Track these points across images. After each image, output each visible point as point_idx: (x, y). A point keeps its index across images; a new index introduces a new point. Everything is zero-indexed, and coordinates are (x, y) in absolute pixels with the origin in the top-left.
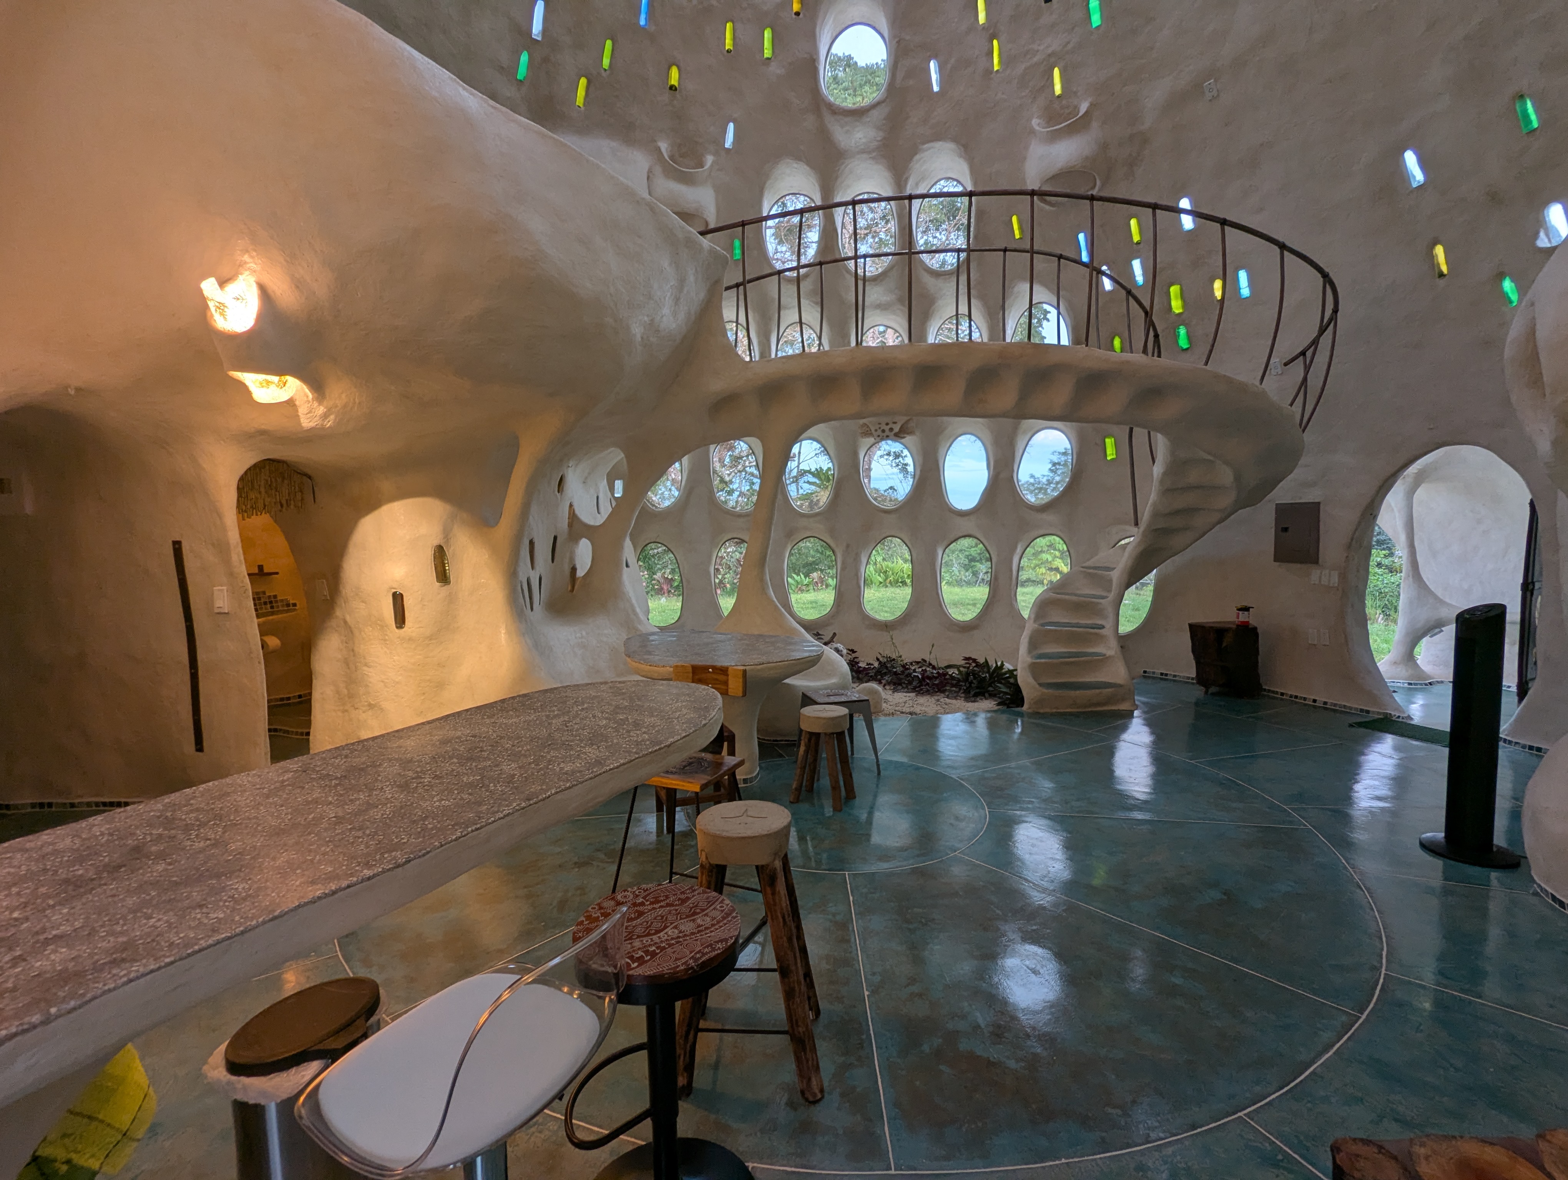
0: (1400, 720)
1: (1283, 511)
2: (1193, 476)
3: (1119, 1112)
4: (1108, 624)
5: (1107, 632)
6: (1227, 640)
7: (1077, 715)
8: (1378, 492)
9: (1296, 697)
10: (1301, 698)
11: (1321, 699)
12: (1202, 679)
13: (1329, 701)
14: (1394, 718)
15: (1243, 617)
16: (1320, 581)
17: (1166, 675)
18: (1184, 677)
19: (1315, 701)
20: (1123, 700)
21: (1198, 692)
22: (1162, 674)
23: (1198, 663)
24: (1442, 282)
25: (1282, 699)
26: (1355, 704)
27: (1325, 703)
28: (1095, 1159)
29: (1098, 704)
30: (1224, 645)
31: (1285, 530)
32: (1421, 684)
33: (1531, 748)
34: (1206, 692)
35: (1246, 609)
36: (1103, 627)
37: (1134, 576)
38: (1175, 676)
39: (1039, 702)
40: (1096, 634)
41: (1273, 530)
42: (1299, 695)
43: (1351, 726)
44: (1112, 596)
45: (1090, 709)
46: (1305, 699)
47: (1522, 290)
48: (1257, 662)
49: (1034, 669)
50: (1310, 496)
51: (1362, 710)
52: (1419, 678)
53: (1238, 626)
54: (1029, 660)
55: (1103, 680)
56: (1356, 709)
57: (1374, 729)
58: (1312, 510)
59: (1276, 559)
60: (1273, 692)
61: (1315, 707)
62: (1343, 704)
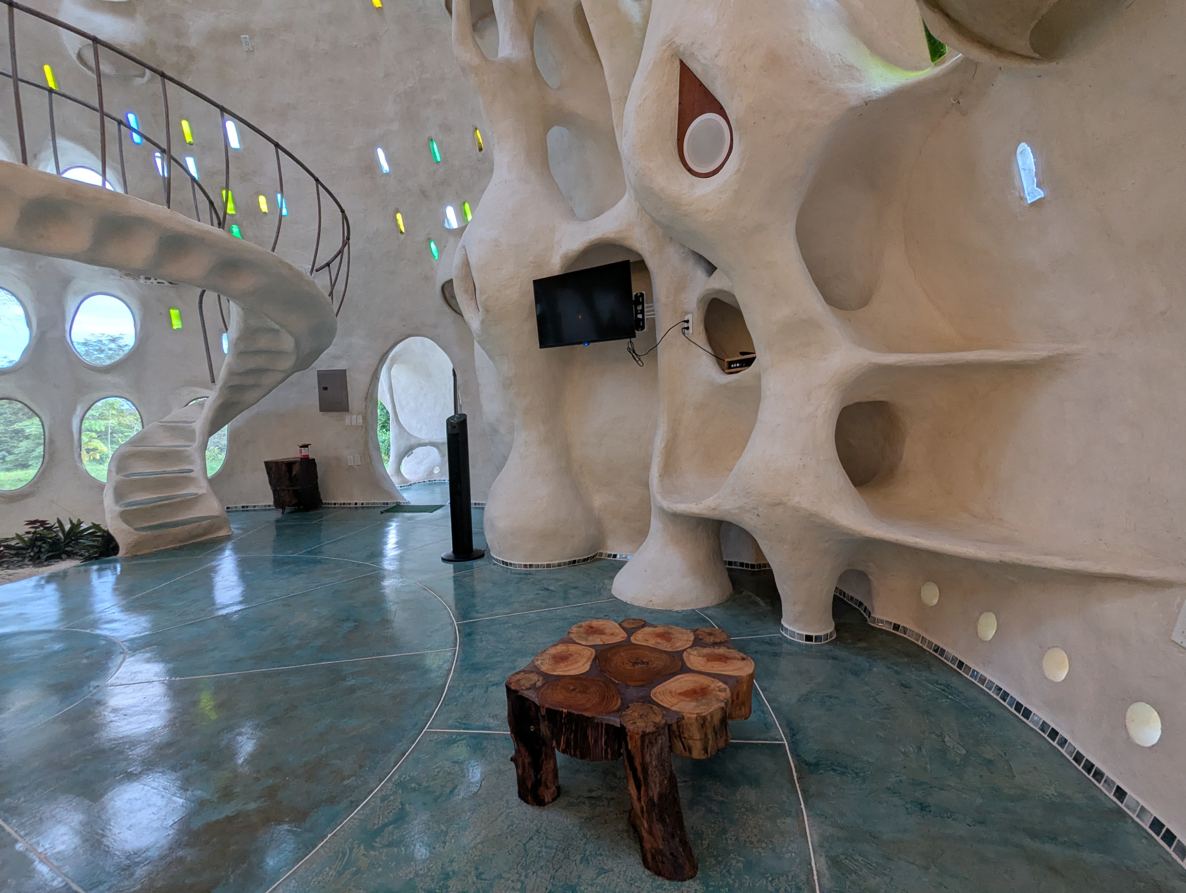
0: (405, 504)
1: (322, 376)
2: (263, 342)
3: (353, 778)
4: (197, 468)
5: (197, 473)
6: (296, 470)
7: (181, 548)
8: (379, 363)
9: (344, 504)
10: (347, 504)
11: (360, 502)
12: (279, 503)
13: (365, 502)
14: (402, 504)
15: (304, 452)
16: (351, 423)
17: (247, 507)
18: (262, 506)
19: (356, 504)
20: (220, 528)
21: (277, 514)
22: (243, 507)
23: (275, 492)
24: (402, 237)
25: (335, 508)
26: (379, 500)
27: (362, 504)
28: (352, 817)
29: (198, 536)
30: (294, 473)
31: (326, 389)
32: (406, 486)
34: (283, 513)
35: (306, 446)
36: (192, 471)
37: (214, 427)
38: (255, 506)
39: (137, 544)
40: (186, 477)
41: (317, 390)
42: (346, 502)
43: (382, 513)
44: (196, 444)
45: (190, 542)
46: (350, 504)
47: (440, 250)
48: (317, 483)
49: (126, 516)
50: (339, 366)
51: (384, 503)
52: (405, 483)
53: (301, 459)
54: (118, 509)
55: (198, 515)
56: (380, 503)
57: (394, 512)
58: (341, 376)
59: (321, 411)
60: (329, 504)
61: (356, 508)
62: (373, 502)
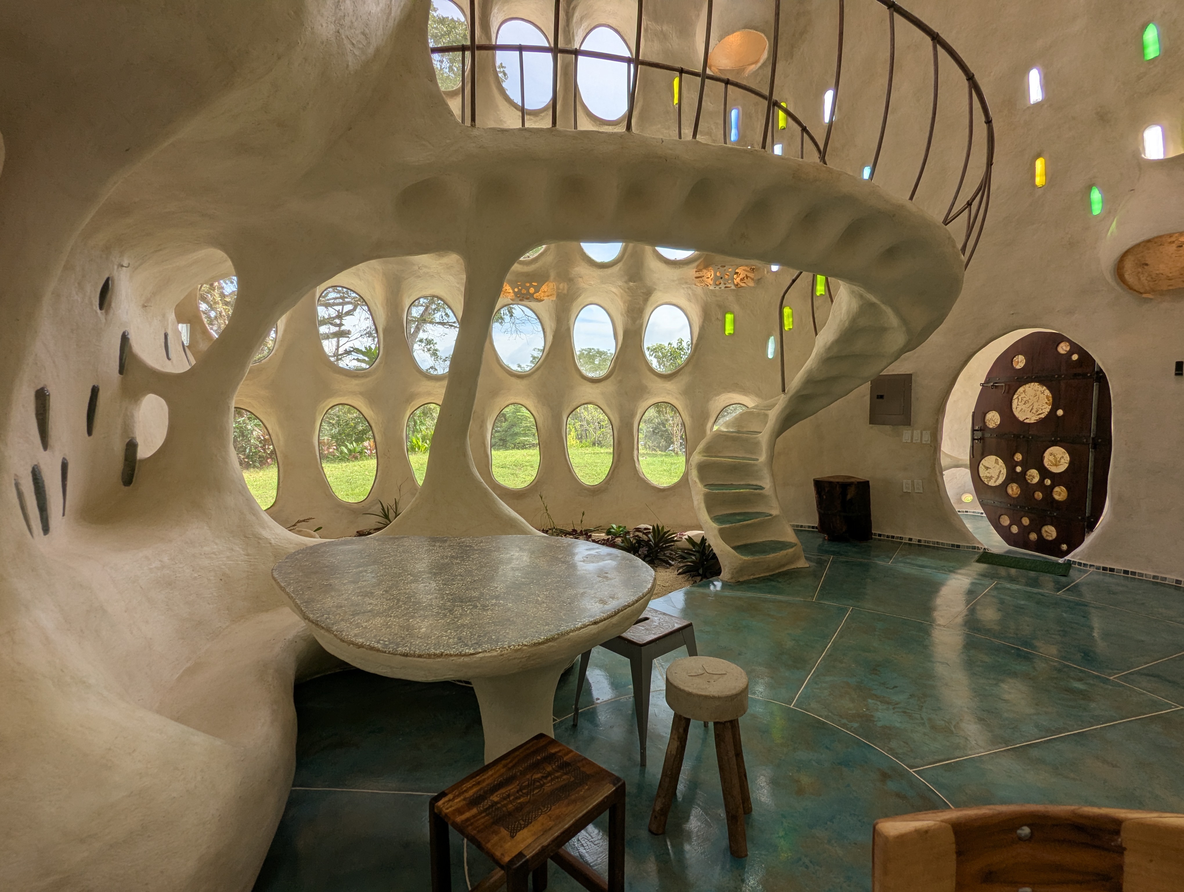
1: (877, 382)
4: (767, 485)
5: (769, 492)
6: (851, 493)
9: (893, 537)
10: (898, 538)
11: (915, 538)
12: (823, 526)
13: (923, 539)
16: (911, 439)
18: (811, 527)
19: (910, 539)
20: (799, 557)
21: (819, 538)
23: (822, 514)
24: (1040, 191)
26: (946, 540)
27: (919, 541)
29: (784, 565)
30: (849, 497)
31: (881, 397)
33: (1104, 569)
34: (828, 539)
36: (763, 487)
39: (741, 570)
40: (759, 494)
41: (871, 397)
44: (763, 458)
46: (901, 538)
47: (1106, 200)
48: (870, 509)
50: (903, 369)
51: (953, 545)
54: (714, 525)
55: (774, 539)
56: (948, 544)
58: (904, 381)
59: (871, 422)
61: (910, 544)
62: (936, 540)
